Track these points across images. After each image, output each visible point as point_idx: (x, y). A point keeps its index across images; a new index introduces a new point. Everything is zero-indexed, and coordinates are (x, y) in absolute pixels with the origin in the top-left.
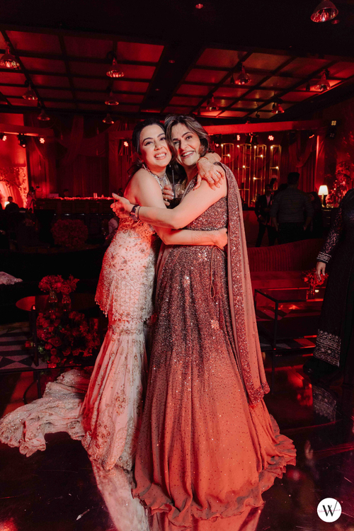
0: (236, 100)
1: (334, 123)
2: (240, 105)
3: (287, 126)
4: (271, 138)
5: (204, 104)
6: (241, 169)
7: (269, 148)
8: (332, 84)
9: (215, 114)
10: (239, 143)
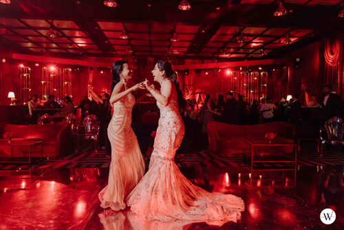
0: (239, 48)
1: (298, 60)
2: (242, 51)
3: (270, 61)
4: (260, 68)
5: (221, 51)
6: (243, 86)
7: (260, 74)
8: (292, 40)
9: (227, 56)
10: (241, 71)
